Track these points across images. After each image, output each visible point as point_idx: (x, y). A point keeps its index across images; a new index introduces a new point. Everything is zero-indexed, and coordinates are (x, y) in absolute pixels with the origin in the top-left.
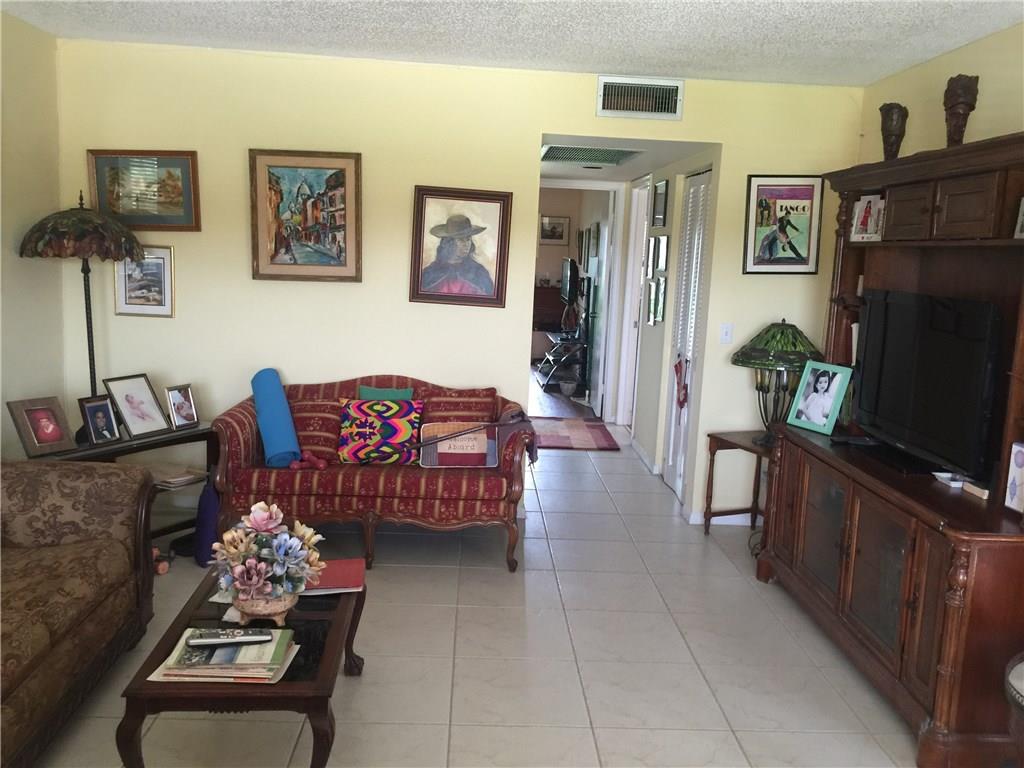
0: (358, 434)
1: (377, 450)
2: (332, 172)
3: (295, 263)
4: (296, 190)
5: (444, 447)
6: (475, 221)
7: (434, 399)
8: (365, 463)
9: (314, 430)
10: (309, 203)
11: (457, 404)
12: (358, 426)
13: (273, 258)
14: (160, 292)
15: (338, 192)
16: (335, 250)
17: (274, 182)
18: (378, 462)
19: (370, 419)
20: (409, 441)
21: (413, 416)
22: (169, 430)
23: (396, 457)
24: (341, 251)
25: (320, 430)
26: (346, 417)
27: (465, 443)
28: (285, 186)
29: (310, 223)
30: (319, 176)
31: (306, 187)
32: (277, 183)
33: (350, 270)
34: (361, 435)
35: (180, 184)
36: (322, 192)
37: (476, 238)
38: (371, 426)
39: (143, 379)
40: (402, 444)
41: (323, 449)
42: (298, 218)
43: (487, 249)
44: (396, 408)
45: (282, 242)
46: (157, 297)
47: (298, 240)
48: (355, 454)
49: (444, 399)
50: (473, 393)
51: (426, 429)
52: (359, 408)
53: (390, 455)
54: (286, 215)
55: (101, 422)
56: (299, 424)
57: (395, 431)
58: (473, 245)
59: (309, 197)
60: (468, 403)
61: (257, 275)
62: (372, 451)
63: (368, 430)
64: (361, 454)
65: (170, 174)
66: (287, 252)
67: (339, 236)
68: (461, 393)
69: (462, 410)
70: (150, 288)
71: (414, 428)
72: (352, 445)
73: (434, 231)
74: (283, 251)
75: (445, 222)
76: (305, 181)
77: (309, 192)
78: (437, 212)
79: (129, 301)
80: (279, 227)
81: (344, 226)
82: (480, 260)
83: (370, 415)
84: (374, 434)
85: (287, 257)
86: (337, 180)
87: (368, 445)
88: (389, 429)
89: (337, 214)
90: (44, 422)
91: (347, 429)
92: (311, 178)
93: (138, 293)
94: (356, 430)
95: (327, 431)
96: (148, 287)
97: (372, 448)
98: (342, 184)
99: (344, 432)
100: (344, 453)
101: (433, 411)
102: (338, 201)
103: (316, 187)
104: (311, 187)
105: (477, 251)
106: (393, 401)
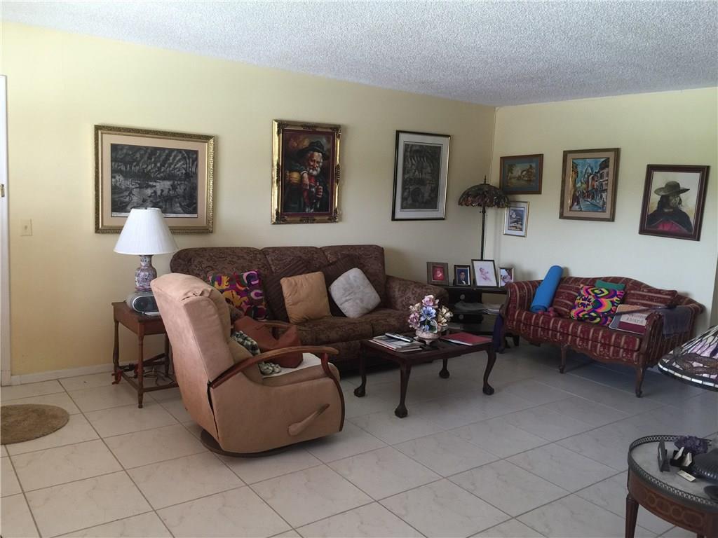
0: (581, 304)
1: (588, 314)
2: (603, 160)
3: (581, 211)
4: (584, 171)
5: (624, 319)
6: (682, 186)
7: (632, 292)
8: (580, 320)
9: (563, 298)
10: (590, 177)
11: (645, 296)
12: (583, 300)
13: (570, 207)
14: (522, 224)
15: (605, 171)
16: (601, 203)
17: (575, 167)
18: (588, 321)
19: (590, 297)
20: (609, 312)
21: (615, 299)
22: (497, 287)
23: (598, 320)
24: (604, 203)
25: (564, 299)
26: (580, 294)
27: (638, 319)
28: (579, 169)
29: (590, 188)
30: (597, 162)
31: (589, 169)
32: (576, 168)
33: (607, 215)
34: (583, 305)
35: (534, 171)
36: (597, 171)
37: (683, 196)
38: (589, 301)
39: (492, 262)
40: (603, 313)
41: (562, 308)
42: (584, 186)
43: (689, 203)
44: (606, 292)
45: (576, 199)
46: (520, 227)
47: (583, 198)
48: (578, 314)
49: (638, 292)
50: (659, 292)
51: (621, 308)
52: (587, 290)
53: (594, 318)
54: (579, 185)
55: (463, 276)
56: (556, 294)
57: (601, 305)
58: (680, 200)
59: (591, 174)
60: (652, 296)
61: (562, 216)
62: (586, 314)
63: (587, 302)
64: (581, 315)
65: (531, 166)
66: (577, 205)
67: (604, 195)
68: (651, 289)
69: (647, 300)
70: (518, 221)
71: (613, 305)
72: (577, 309)
73: (656, 192)
74: (576, 204)
75: (664, 186)
76: (590, 166)
77: (590, 171)
78: (660, 180)
79: (510, 228)
80: (575, 191)
81: (606, 190)
82: (684, 210)
83: (590, 295)
84: (589, 305)
85: (577, 207)
86: (605, 165)
87: (585, 311)
88: (598, 304)
89: (604, 183)
90: (438, 272)
91: (579, 301)
92: (592, 165)
93: (513, 225)
94: (581, 301)
95: (569, 300)
96: (517, 222)
97: (586, 312)
98: (608, 166)
99: (577, 301)
100: (573, 313)
101: (630, 298)
102: (605, 175)
103: (594, 168)
104: (592, 169)
105: (683, 204)
106: (607, 289)
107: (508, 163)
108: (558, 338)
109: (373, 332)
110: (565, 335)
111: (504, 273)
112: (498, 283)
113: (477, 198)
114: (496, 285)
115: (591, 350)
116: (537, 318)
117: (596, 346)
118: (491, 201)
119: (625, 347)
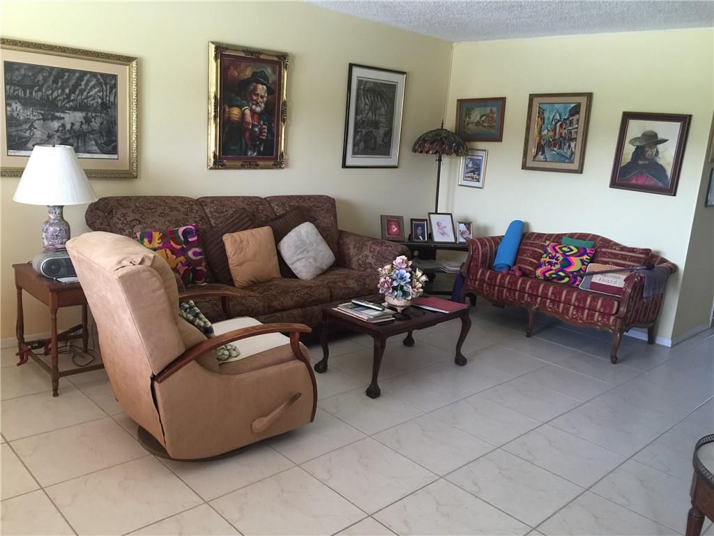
0: (548, 262)
1: (556, 273)
2: (573, 105)
3: (546, 161)
4: (552, 117)
5: (596, 279)
6: (660, 136)
7: (603, 250)
8: (547, 280)
9: (527, 256)
10: (558, 124)
11: (618, 254)
12: (550, 258)
13: (534, 157)
14: (479, 175)
15: (575, 118)
16: (569, 153)
17: (541, 112)
18: (555, 280)
19: (558, 255)
20: (578, 271)
21: (585, 257)
22: (455, 243)
23: (567, 279)
24: (572, 153)
25: (530, 257)
26: (546, 252)
27: (611, 279)
28: (546, 115)
29: (557, 137)
30: (566, 108)
31: (557, 115)
32: (543, 113)
33: (575, 166)
34: (550, 263)
35: (495, 116)
36: (566, 117)
37: (660, 147)
38: (557, 259)
39: (449, 216)
40: (572, 273)
41: (527, 267)
42: (551, 134)
43: (666, 155)
44: (575, 250)
45: (540, 148)
46: (477, 177)
47: (549, 147)
48: (544, 274)
49: (609, 250)
50: (632, 250)
51: (592, 267)
52: (554, 248)
53: (563, 278)
54: (545, 132)
55: (419, 231)
56: (519, 252)
57: (570, 264)
58: (657, 151)
59: (559, 121)
60: (624, 255)
61: (524, 167)
62: (553, 274)
63: (554, 261)
64: (547, 274)
65: (491, 110)
66: (542, 154)
67: (573, 145)
68: (623, 248)
69: (619, 259)
70: (475, 171)
71: (583, 264)
72: (544, 268)
73: (631, 142)
74: (540, 153)
75: (640, 136)
76: (558, 112)
77: (558, 118)
78: (636, 129)
79: (465, 178)
80: (540, 139)
81: (576, 138)
82: (661, 162)
83: (558, 252)
84: (557, 264)
85: (542, 157)
86: (575, 111)
87: (552, 270)
88: (567, 263)
89: (573, 131)
90: (394, 226)
91: (545, 259)
92: (561, 111)
93: (469, 175)
94: (548, 259)
95: (533, 258)
96: (473, 172)
97: (553, 272)
98: (578, 113)
99: (542, 260)
100: (538, 272)
101: (601, 257)
102: (575, 122)
103: (563, 114)
104: (560, 115)
105: (660, 156)
106: (577, 248)
107: (465, 106)
108: (526, 300)
109: (331, 296)
110: (533, 296)
111: (462, 227)
112: (456, 238)
113: (435, 144)
114: (454, 241)
115: (562, 313)
116: (503, 277)
117: (568, 309)
118: (450, 147)
119: (602, 311)
